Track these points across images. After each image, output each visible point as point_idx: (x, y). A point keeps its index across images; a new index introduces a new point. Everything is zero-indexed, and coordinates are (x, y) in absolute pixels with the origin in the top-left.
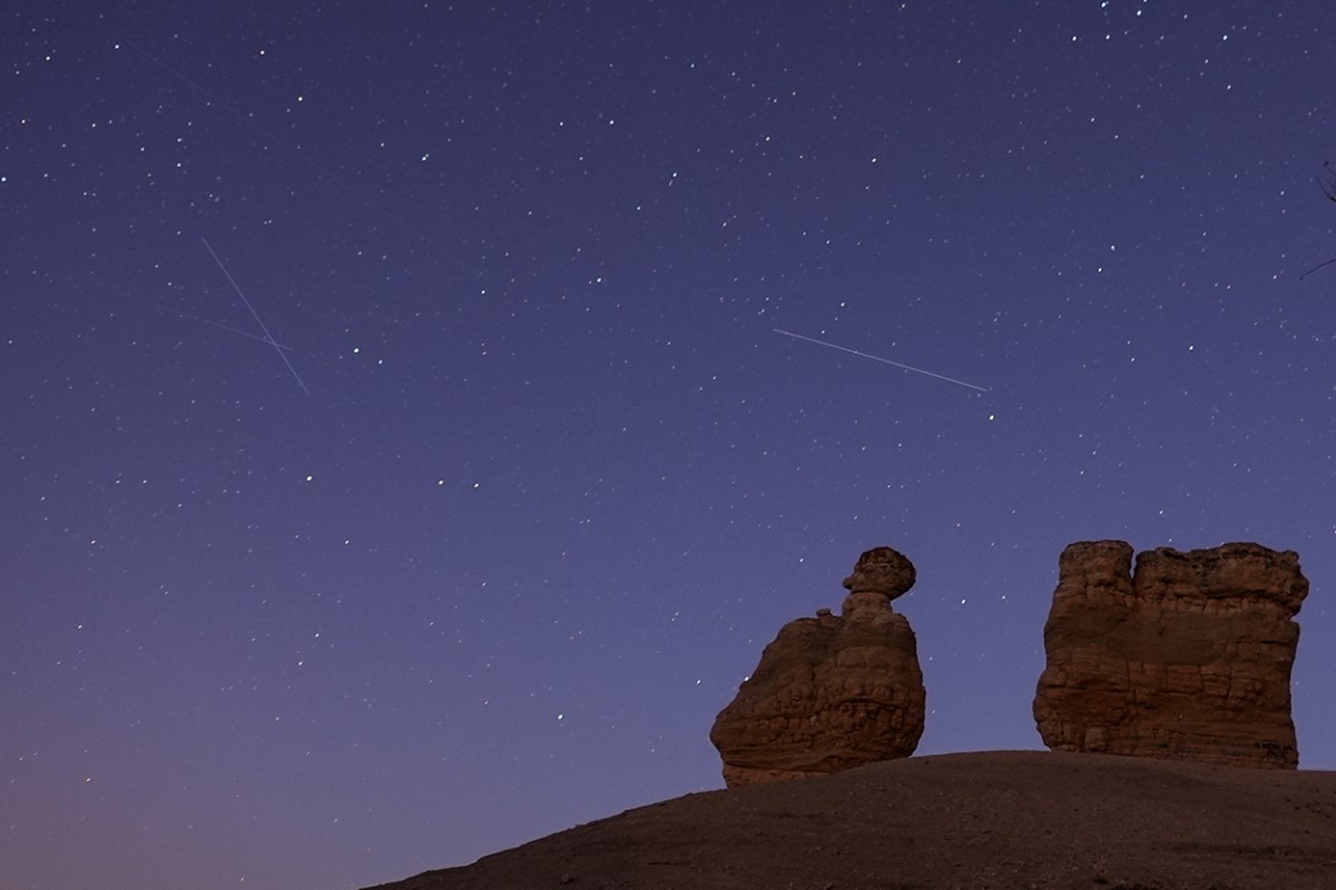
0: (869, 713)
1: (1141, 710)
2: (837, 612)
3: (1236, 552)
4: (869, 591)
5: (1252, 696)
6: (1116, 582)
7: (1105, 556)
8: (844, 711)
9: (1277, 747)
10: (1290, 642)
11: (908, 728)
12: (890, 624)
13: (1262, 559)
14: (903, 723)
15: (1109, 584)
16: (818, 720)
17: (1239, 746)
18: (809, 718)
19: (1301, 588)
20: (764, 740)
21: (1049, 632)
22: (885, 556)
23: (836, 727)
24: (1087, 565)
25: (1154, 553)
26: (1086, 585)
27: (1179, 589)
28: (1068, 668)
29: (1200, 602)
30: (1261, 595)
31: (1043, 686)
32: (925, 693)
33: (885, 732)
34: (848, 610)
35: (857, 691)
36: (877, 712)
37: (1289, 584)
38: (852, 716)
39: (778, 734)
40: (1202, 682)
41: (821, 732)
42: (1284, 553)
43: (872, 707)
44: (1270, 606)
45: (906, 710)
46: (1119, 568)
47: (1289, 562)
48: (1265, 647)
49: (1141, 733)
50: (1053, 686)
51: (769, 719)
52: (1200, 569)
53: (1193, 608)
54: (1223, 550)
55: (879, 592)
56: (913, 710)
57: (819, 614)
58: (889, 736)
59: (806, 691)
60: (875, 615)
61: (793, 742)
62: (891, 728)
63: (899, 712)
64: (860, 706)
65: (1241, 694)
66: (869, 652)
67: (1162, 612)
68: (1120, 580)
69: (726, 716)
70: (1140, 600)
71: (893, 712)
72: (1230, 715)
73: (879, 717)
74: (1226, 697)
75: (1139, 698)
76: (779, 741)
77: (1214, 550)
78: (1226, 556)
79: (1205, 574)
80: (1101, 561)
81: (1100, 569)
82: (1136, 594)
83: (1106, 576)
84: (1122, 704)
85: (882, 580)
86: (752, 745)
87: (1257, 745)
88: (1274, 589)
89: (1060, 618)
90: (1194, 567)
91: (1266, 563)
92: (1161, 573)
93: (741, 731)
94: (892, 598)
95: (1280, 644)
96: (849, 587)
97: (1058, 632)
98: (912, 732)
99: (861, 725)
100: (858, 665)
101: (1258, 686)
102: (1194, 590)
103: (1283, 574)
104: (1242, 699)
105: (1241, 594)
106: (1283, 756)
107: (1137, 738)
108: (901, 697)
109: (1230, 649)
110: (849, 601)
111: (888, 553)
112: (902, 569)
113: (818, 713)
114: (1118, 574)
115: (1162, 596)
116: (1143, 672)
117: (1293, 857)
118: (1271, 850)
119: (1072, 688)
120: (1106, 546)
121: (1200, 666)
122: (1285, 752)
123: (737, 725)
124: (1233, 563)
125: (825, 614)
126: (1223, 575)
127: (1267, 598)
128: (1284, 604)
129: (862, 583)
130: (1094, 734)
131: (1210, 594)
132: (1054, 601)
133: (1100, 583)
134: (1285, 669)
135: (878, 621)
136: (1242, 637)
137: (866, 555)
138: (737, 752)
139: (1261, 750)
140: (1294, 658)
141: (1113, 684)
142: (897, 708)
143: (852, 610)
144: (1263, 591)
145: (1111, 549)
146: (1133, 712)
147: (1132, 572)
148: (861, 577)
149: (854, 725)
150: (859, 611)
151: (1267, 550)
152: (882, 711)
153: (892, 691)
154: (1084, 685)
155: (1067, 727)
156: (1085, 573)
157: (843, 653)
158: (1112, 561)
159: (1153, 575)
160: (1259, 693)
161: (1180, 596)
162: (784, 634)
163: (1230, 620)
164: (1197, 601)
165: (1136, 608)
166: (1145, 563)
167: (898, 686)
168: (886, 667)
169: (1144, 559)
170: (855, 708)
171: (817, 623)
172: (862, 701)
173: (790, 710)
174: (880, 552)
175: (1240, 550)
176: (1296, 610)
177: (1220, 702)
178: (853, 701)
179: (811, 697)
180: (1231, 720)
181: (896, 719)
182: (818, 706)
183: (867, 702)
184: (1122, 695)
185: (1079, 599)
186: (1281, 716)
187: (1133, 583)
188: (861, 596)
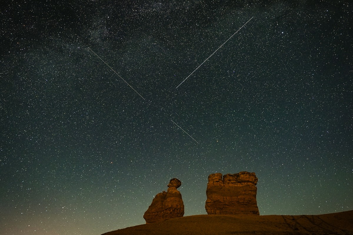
0: (173, 210)
1: (227, 206)
2: (166, 191)
3: (242, 173)
4: (172, 187)
5: (249, 202)
6: (219, 181)
7: (217, 176)
8: (168, 210)
9: (255, 212)
10: (255, 191)
11: (181, 213)
12: (176, 193)
13: (248, 174)
14: (180, 212)
15: (218, 182)
16: (163, 212)
17: (247, 212)
18: (162, 212)
19: (256, 180)
20: (154, 217)
21: (207, 192)
22: (175, 180)
23: (167, 214)
24: (214, 178)
25: (226, 175)
26: (214, 182)
27: (232, 182)
28: (211, 199)
29: (237, 184)
30: (248, 181)
31: (207, 203)
32: (184, 206)
33: (176, 214)
34: (168, 191)
35: (170, 206)
36: (174, 210)
37: (254, 179)
38: (169, 211)
39: (156, 216)
40: (238, 200)
41: (164, 215)
42: (252, 173)
43: (173, 209)
44: (251, 184)
45: (180, 209)
46: (220, 178)
47: (253, 175)
48: (250, 192)
49: (227, 211)
50: (209, 202)
51: (154, 213)
52: (236, 177)
53: (235, 185)
54: (240, 173)
55: (174, 187)
56: (181, 209)
57: (163, 192)
58: (177, 215)
59: (161, 207)
60: (173, 191)
61: (159, 217)
62: (178, 213)
63: (179, 210)
64: (171, 209)
65: (246, 201)
66: (172, 198)
67: (229, 186)
68: (220, 181)
69: (146, 213)
70: (225, 184)
71: (178, 210)
72: (245, 206)
73: (175, 211)
74: (243, 202)
75: (226, 204)
76: (156, 217)
77: (238, 174)
78: (241, 174)
79: (237, 178)
80: (216, 177)
81: (216, 179)
82: (224, 183)
83: (217, 180)
84: (223, 205)
85: (174, 184)
86: (152, 218)
87: (251, 212)
88: (251, 180)
89: (209, 189)
90: (235, 177)
91: (249, 175)
92: (228, 179)
93: (149, 216)
94: (177, 188)
95: (253, 191)
96: (168, 186)
97: (209, 192)
98: (182, 214)
99: (172, 213)
100: (170, 201)
101: (250, 200)
102: (235, 182)
103: (252, 177)
104: (247, 202)
105: (245, 182)
106: (256, 213)
107: (227, 212)
108: (179, 207)
109: (244, 193)
110: (169, 189)
111: (175, 179)
112: (178, 182)
113: (163, 211)
114: (220, 180)
115: (229, 183)
116: (226, 198)
117: (260, 233)
118: (254, 232)
119: (212, 203)
120: (217, 174)
121: (238, 196)
122: (256, 212)
123: (148, 214)
124: (242, 176)
125: (164, 192)
126: (240, 178)
127: (249, 182)
128: (253, 183)
129: (171, 185)
130: (218, 211)
131: (239, 182)
132: (208, 186)
133: (216, 181)
134: (255, 196)
135: (174, 192)
136: (246, 190)
137: (171, 180)
138: (148, 220)
139: (251, 213)
140: (256, 194)
141: (221, 201)
142: (178, 209)
143: (169, 191)
144: (249, 181)
145: (218, 175)
146: (225, 206)
147: (222, 179)
148: (170, 184)
149: (170, 213)
150: (170, 190)
151: (249, 173)
152: (175, 210)
153: (177, 206)
154: (215, 202)
155: (212, 211)
156: (213, 180)
157: (167, 199)
158: (218, 177)
159: (227, 179)
160: (250, 201)
161: (232, 183)
162: (156, 197)
163: (243, 187)
164: (236, 184)
165: (224, 186)
166: (225, 177)
167: (178, 205)
168: (176, 201)
169: (225, 176)
170: (170, 209)
171: (163, 194)
172: (171, 208)
173: (158, 211)
174: (174, 179)
175: (243, 173)
176: (256, 184)
177: (242, 203)
178: (170, 208)
179: (162, 208)
180: (244, 207)
181: (178, 211)
182: (163, 210)
183: (172, 208)
184: (223, 203)
185: (212, 185)
186: (255, 205)
187: (223, 181)
188: (171, 188)
